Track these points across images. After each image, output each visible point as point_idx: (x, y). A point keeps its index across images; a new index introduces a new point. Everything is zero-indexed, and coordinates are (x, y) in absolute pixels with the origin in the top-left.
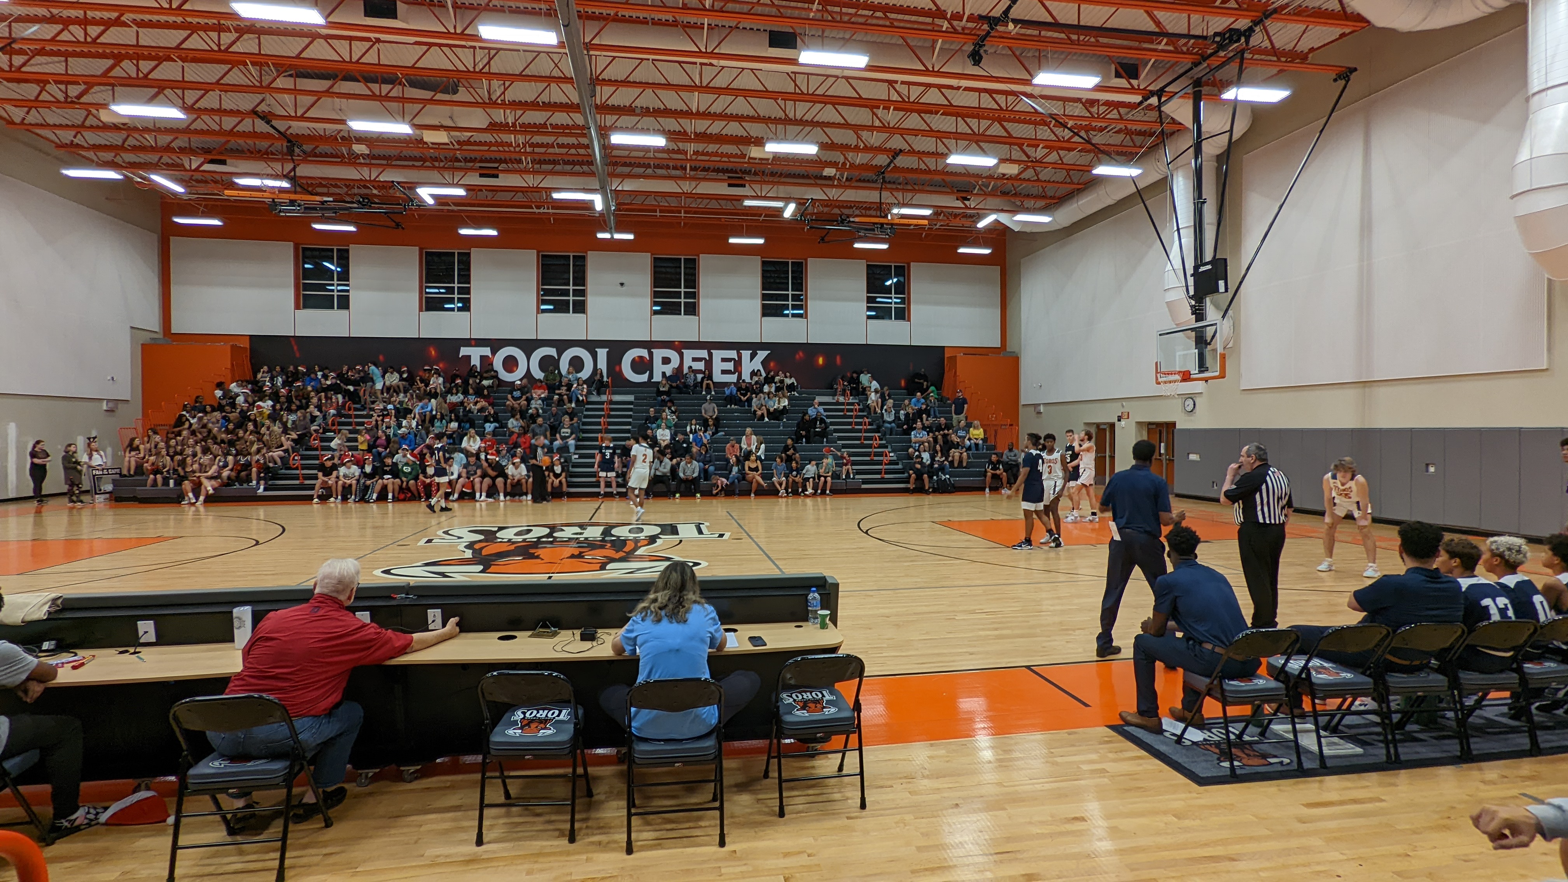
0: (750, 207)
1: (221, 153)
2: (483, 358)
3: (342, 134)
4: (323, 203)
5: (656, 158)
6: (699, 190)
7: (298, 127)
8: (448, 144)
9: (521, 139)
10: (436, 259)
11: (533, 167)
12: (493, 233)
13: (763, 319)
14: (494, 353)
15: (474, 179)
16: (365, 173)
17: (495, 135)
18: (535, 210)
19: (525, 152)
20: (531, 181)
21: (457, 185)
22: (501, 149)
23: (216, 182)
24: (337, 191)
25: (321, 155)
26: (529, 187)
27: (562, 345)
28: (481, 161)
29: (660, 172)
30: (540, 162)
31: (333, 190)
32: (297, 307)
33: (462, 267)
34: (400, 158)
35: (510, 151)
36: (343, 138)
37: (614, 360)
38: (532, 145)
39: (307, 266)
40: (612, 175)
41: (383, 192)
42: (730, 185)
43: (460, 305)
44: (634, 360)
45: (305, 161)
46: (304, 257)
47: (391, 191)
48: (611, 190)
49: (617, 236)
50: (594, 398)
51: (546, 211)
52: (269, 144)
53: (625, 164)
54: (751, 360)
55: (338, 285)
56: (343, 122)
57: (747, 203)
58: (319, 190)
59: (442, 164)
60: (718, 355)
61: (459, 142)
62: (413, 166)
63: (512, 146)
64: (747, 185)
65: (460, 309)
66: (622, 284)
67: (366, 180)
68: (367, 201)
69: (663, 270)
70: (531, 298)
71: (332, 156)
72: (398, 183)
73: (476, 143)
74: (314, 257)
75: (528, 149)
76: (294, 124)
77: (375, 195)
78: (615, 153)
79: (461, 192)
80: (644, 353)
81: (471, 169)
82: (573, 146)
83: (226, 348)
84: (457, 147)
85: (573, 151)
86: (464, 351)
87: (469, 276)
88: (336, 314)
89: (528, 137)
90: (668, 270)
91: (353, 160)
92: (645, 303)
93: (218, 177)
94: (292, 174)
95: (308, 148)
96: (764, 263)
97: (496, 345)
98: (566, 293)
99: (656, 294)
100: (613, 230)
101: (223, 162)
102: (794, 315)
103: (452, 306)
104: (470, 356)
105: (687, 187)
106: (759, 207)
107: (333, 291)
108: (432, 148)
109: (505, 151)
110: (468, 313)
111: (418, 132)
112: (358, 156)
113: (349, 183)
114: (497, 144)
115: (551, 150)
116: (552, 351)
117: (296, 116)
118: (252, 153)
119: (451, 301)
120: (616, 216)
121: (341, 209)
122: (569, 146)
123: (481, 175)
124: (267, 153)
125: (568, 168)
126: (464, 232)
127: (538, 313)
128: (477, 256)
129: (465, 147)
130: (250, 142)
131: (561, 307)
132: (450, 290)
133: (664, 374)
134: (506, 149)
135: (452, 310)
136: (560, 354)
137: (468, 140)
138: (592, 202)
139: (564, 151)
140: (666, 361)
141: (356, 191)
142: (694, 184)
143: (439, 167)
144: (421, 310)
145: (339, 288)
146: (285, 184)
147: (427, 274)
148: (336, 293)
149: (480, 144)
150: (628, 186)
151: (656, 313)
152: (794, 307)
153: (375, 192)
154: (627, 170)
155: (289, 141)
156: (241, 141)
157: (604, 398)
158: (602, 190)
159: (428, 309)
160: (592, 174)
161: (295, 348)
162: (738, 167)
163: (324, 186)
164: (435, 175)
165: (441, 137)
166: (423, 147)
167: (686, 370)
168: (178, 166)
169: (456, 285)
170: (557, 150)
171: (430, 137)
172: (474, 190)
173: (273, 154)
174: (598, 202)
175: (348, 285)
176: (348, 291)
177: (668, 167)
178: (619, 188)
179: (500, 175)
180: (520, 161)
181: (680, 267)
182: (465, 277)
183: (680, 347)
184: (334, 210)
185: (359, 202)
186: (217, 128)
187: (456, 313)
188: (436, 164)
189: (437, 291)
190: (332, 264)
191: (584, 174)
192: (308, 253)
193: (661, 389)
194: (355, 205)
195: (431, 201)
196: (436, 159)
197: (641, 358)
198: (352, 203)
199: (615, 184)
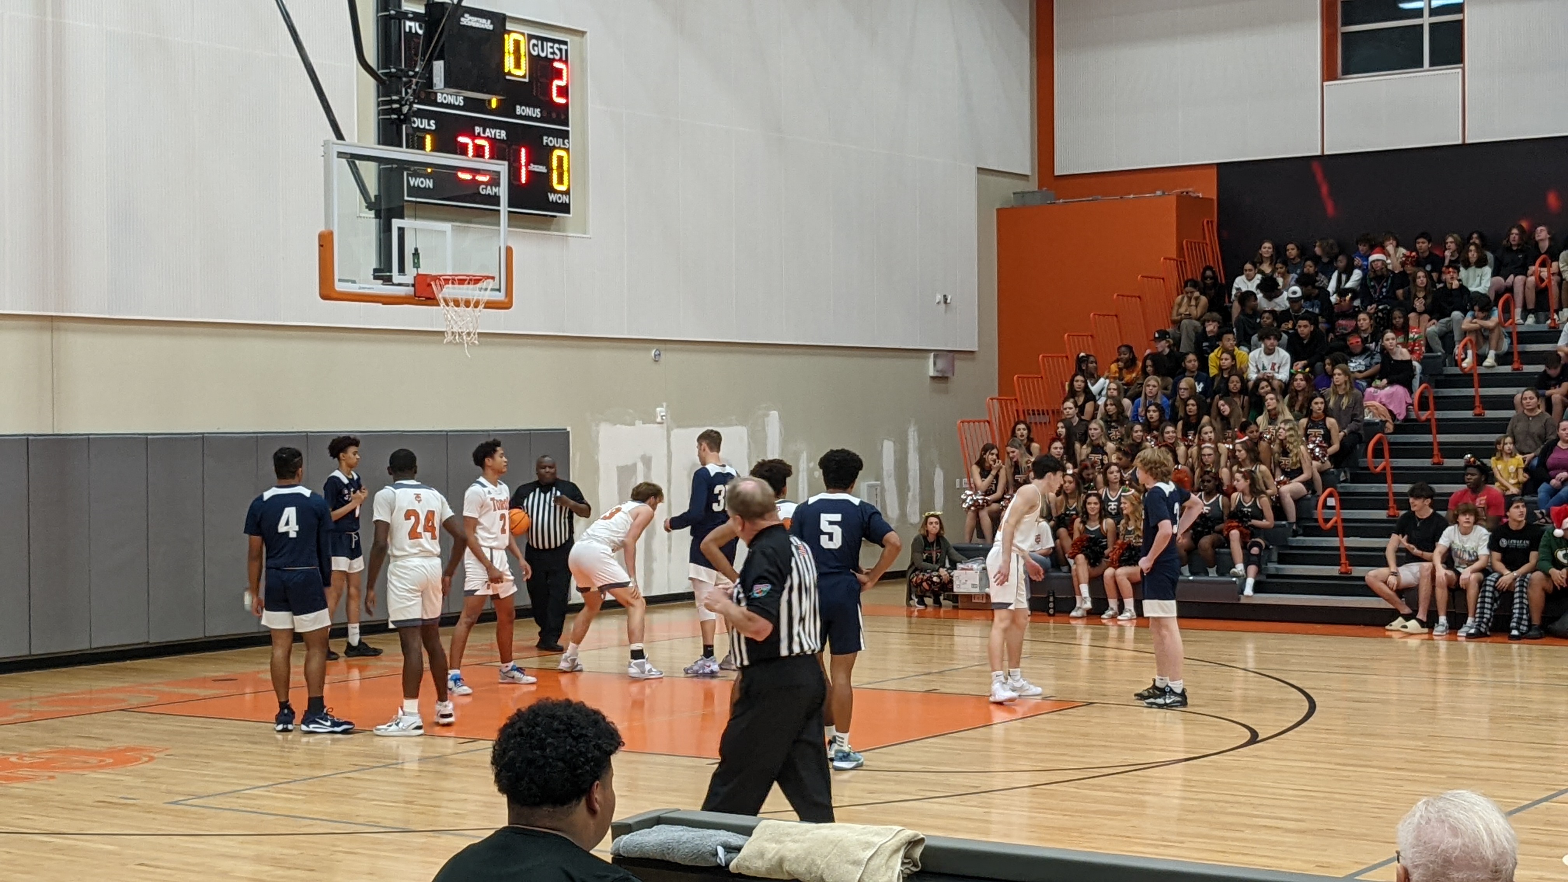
32: (1328, 75)
83: (1164, 203)
88: (1422, 83)
107: (1419, 13)
145: (1436, 3)
148: (1426, 21)
161: (1324, 189)
176: (1459, 8)
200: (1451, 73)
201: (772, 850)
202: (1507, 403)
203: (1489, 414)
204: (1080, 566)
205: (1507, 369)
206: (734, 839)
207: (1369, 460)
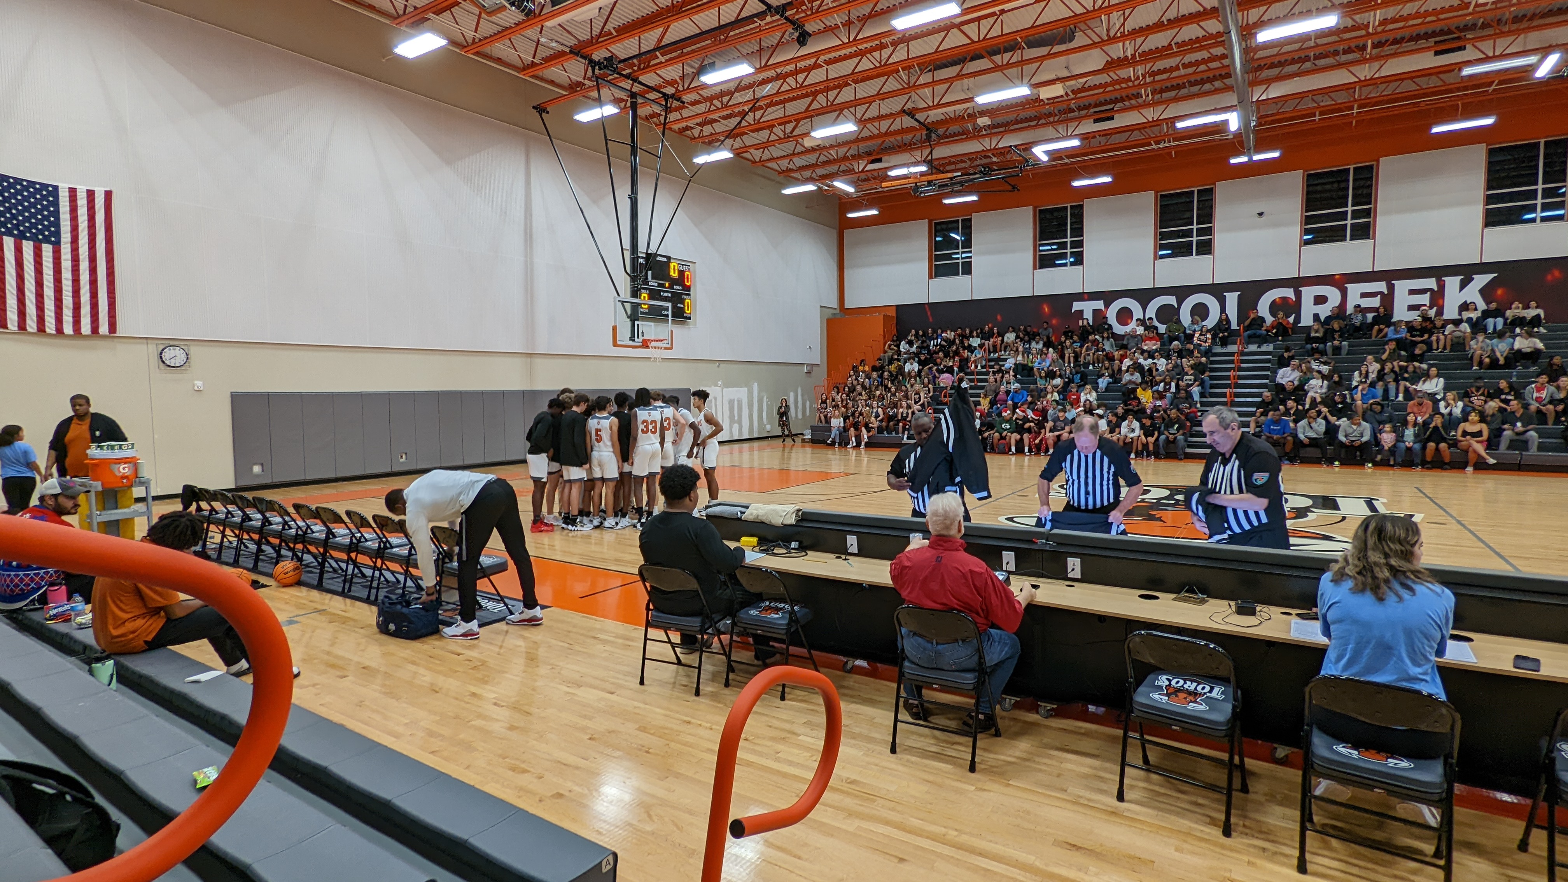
0: (1471, 76)
1: (878, 153)
2: (1096, 312)
3: (969, 111)
4: (951, 179)
5: (1317, 45)
6: (1384, 72)
7: (935, 115)
8: (1062, 96)
9: (1140, 70)
10: (1048, 216)
11: (1153, 99)
12: (1107, 179)
13: (1487, 230)
14: (1107, 306)
15: (1089, 127)
16: (987, 144)
17: (1111, 74)
18: (1155, 147)
19: (1145, 84)
20: (1151, 114)
21: (1072, 137)
22: (1117, 87)
23: (875, 178)
24: (963, 165)
25: (951, 136)
26: (1149, 122)
27: (1182, 292)
28: (1096, 106)
29: (1322, 62)
30: (1162, 91)
31: (959, 166)
32: (930, 277)
33: (1074, 220)
34: (1017, 122)
35: (1129, 87)
36: (969, 115)
37: (1248, 303)
38: (1153, 74)
39: (938, 239)
40: (1254, 83)
41: (1002, 158)
42: (1437, 53)
43: (1072, 260)
44: (1274, 302)
45: (939, 144)
46: (936, 231)
47: (1008, 157)
48: (1252, 102)
49: (1257, 157)
50: (1218, 349)
51: (1167, 145)
52: (912, 136)
53: (1272, 66)
54: (1461, 290)
55: (963, 253)
56: (971, 99)
57: (1467, 71)
58: (948, 168)
59: (1056, 118)
60: (1402, 287)
61: (1073, 91)
62: (1029, 126)
63: (1131, 81)
64: (1467, 46)
65: (1072, 264)
66: (1261, 214)
67: (987, 150)
68: (988, 169)
69: (1319, 188)
70: (1148, 243)
71: (959, 134)
72: (1015, 146)
73: (1090, 88)
74: (943, 230)
75: (1148, 80)
76: (931, 113)
77: (995, 163)
78: (1260, 54)
79: (1075, 143)
80: (1289, 293)
81: (1086, 117)
82: (1204, 61)
83: (879, 317)
84: (1072, 96)
85: (1203, 67)
86: (1077, 306)
87: (1082, 229)
88: (961, 280)
89: (1148, 66)
90: (1328, 187)
91: (977, 134)
92: (1294, 231)
93: (876, 174)
94: (930, 157)
95: (941, 131)
96: (1491, 152)
97: (1108, 297)
98: (1189, 233)
99: (1308, 220)
100: (1252, 151)
101: (879, 160)
102: (1544, 219)
103: (1064, 261)
104: (1082, 311)
105: (1365, 72)
106: (1487, 73)
107: (958, 259)
108: (1048, 104)
109: (1122, 88)
110: (1081, 267)
111: (1035, 91)
112: (980, 130)
113: (972, 157)
114: (1114, 82)
115: (1175, 74)
116: (1172, 300)
117: (934, 106)
118: (900, 147)
119: (1064, 256)
120: (1255, 132)
121: (966, 182)
122: (1197, 63)
123: (1096, 121)
124: (910, 145)
125: (1195, 89)
126: (1076, 184)
127: (1155, 259)
128: (1090, 207)
129: (1079, 95)
130: (899, 138)
131: (1183, 250)
132: (1063, 246)
133: (1316, 317)
134: (1124, 85)
135: (1065, 265)
136: (1180, 302)
137: (1083, 87)
138: (1226, 122)
139: (1191, 70)
140: (1320, 300)
141: (978, 162)
142: (1376, 65)
143: (1054, 122)
144: (1035, 268)
145: (964, 255)
146: (923, 168)
147: (1041, 232)
148: (960, 261)
149: (1096, 87)
150: (1276, 91)
151: (1307, 243)
152: (1546, 207)
153: (995, 159)
154: (1275, 72)
155: (928, 129)
156: (892, 139)
157: (1232, 348)
158: (1242, 104)
159: (1041, 267)
160: (1229, 88)
161: (929, 313)
162: (1454, 23)
163: (954, 163)
164: (1050, 131)
165: (1057, 90)
166: (1039, 106)
167: (1350, 309)
168: (850, 171)
169: (1069, 240)
170: (1183, 72)
171: (1046, 93)
172: (1087, 138)
173: (915, 144)
174: (1233, 121)
175: (970, 252)
176: (971, 257)
177: (1336, 53)
178: (1264, 97)
179: (1116, 116)
180: (1139, 95)
181: (1348, 181)
182: (1078, 231)
183: (1341, 281)
184: (961, 183)
185: (981, 171)
186: (876, 132)
187: (1069, 267)
188: (1051, 119)
189: (1049, 248)
190: (958, 234)
191: (1217, 91)
192: (939, 227)
193: (1313, 335)
194: (978, 176)
195: (1045, 158)
196: (1050, 115)
197: (1284, 299)
198: (975, 174)
199: (1258, 94)
200: (968, 277)
201: (755, 512)
202: (986, 381)
203: (979, 384)
204: (852, 431)
205: (984, 370)
206: (743, 510)
207: (942, 398)
